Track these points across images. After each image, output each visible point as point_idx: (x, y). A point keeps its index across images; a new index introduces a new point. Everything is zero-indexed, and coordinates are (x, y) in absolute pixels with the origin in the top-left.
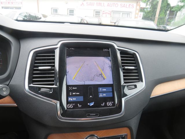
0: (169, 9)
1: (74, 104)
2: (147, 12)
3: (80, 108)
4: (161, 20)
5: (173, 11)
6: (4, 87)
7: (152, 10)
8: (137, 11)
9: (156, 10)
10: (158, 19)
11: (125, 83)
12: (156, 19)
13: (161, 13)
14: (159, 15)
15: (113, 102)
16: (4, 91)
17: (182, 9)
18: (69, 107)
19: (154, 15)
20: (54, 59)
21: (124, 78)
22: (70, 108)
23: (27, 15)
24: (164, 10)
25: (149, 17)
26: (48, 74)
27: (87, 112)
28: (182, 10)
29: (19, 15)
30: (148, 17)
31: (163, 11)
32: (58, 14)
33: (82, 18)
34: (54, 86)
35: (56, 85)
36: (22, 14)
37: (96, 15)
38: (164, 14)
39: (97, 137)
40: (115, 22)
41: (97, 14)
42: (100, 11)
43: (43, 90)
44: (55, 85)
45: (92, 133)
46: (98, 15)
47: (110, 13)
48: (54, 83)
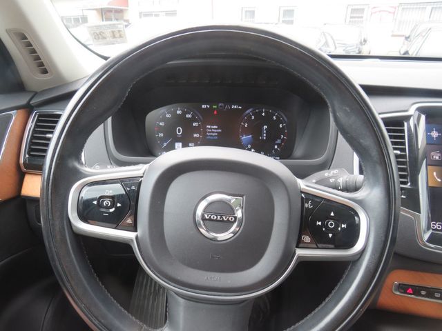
18: (434, 226)
22: (436, 230)
37: (351, 17)
40: (407, 34)
41: (354, 15)
42: (364, 7)
46: (358, 17)
47: (392, 10)
48: (406, 180)
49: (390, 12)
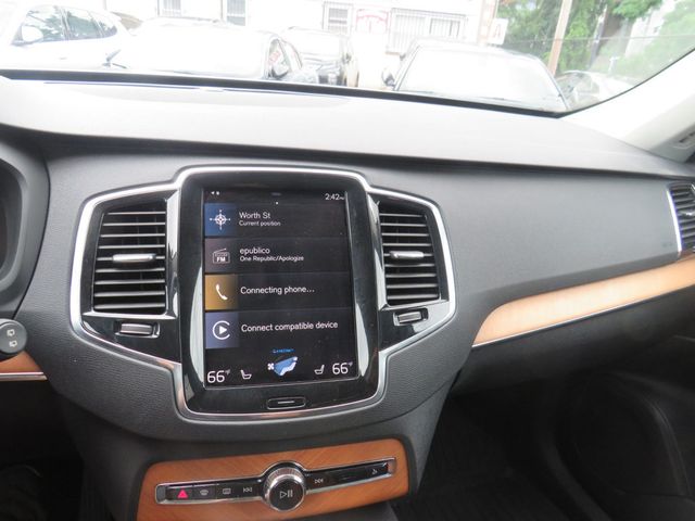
0: (605, 10)
1: (228, 372)
2: (523, 15)
3: (247, 382)
4: (574, 49)
5: (620, 17)
6: (9, 327)
7: (542, 11)
8: (488, 14)
9: (556, 10)
10: (564, 44)
11: (391, 302)
12: (557, 47)
13: (575, 23)
14: (567, 32)
15: (351, 364)
16: (11, 339)
17: (650, 11)
18: (212, 379)
19: (549, 30)
20: (163, 229)
21: (389, 287)
22: (216, 384)
23: (58, 16)
24: (585, 13)
25: (531, 36)
26: (144, 278)
27: (267, 394)
28: (650, 15)
29: (29, 15)
30: (528, 38)
31: (582, 14)
32: (183, 15)
33: (274, 35)
34: (164, 317)
35: (171, 313)
36: (37, 12)
37: (331, 21)
38: (585, 26)
39: (300, 469)
40: (402, 52)
41: (334, 19)
42: (347, 7)
43: (127, 328)
44: (168, 314)
45: (285, 456)
46: (340, 22)
47: (384, 16)
48: (162, 305)
49: (381, 19)
